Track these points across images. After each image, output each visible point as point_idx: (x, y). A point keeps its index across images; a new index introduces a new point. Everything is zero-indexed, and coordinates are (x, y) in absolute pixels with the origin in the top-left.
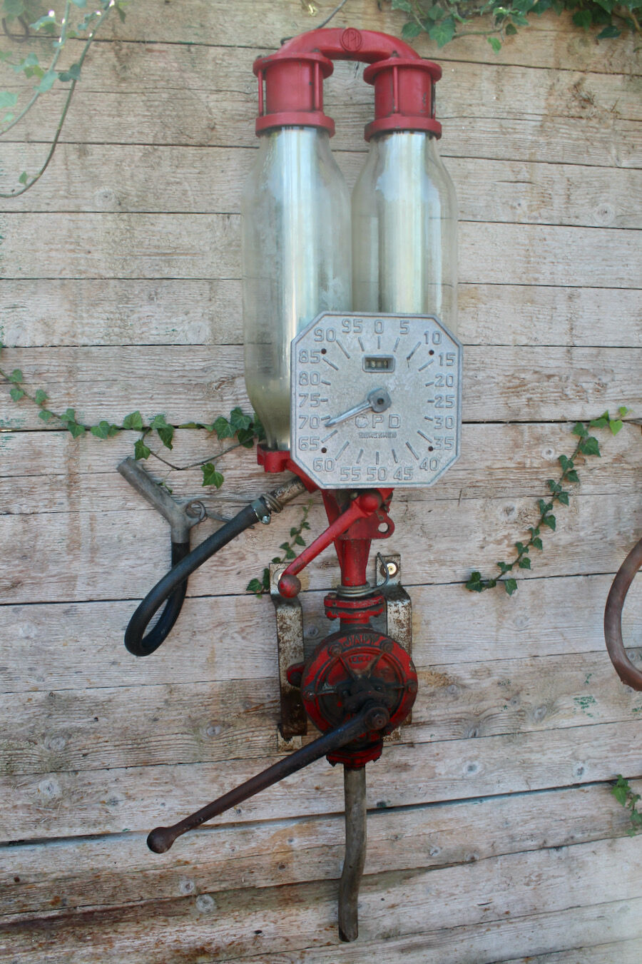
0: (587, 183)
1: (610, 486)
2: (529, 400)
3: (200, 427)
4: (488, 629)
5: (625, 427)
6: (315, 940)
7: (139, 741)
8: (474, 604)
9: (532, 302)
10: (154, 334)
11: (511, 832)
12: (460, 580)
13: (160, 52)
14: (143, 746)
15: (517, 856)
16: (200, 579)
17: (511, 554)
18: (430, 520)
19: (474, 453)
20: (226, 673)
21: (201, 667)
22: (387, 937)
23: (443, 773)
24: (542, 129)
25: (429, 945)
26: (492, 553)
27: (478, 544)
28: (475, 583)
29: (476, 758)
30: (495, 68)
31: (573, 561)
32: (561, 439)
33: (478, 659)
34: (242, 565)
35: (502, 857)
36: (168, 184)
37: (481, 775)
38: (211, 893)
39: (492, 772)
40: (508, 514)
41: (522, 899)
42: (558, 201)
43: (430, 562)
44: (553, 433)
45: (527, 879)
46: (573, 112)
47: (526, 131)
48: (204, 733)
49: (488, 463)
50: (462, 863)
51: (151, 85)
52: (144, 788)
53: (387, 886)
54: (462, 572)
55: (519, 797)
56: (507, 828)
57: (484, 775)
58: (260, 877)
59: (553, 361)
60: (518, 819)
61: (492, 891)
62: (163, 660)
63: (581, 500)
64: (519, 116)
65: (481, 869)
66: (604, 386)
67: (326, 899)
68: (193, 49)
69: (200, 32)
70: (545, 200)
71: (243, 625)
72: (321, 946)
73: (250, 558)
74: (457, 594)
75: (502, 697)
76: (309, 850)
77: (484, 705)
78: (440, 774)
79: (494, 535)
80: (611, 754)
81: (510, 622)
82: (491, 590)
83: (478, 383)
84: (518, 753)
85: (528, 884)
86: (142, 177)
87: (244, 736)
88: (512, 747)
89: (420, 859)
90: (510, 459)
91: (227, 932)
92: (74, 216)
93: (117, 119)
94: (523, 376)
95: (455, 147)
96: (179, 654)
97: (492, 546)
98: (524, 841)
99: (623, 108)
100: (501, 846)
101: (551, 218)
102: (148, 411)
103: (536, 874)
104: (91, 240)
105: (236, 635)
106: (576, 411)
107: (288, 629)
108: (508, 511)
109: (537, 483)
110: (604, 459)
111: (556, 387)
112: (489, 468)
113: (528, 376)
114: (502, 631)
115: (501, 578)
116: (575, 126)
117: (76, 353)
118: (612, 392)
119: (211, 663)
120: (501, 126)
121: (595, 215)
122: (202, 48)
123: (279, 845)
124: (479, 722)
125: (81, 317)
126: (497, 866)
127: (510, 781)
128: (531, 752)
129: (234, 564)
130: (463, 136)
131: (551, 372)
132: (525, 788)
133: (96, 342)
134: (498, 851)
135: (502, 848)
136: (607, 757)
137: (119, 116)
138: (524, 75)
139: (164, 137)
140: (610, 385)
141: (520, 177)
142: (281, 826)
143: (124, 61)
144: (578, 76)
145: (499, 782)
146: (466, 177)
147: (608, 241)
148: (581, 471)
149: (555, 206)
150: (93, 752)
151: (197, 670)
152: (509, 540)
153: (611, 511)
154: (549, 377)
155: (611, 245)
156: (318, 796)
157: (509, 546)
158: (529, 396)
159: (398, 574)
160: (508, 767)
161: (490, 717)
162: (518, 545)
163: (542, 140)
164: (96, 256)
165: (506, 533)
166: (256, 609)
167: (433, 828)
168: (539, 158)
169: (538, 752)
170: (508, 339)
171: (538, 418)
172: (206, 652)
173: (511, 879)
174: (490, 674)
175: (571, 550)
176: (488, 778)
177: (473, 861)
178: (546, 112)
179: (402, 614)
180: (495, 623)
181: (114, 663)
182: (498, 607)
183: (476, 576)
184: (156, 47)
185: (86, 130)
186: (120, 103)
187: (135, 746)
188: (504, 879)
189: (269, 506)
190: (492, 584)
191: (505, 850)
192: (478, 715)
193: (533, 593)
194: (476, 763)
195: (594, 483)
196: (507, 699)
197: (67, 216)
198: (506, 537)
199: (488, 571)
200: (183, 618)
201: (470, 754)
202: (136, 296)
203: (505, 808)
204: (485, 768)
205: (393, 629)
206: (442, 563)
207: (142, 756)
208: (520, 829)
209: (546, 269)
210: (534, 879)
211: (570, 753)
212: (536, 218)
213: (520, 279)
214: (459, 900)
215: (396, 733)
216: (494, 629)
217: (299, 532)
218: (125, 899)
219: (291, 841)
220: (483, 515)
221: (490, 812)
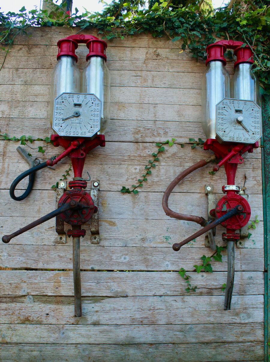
0: (159, 76)
1: (171, 163)
2: (142, 136)
3: (42, 140)
4: (130, 208)
5: (175, 145)
6: (68, 321)
8: (125, 199)
9: (142, 108)
10: (31, 115)
12: (119, 190)
13: (39, 47)
15: (144, 297)
16: (38, 184)
17: (137, 183)
18: (109, 170)
19: (124, 151)
21: (36, 212)
22: (95, 324)
23: (115, 259)
24: (144, 63)
26: (130, 182)
27: (125, 179)
30: (130, 48)
31: (159, 187)
32: (153, 148)
33: (127, 218)
34: (51, 181)
35: (138, 297)
36: (38, 78)
38: (33, 295)
39: (133, 261)
41: (148, 317)
42: (150, 81)
43: (110, 184)
44: (150, 146)
45: (149, 308)
46: (154, 58)
47: (140, 63)
49: (129, 154)
50: (123, 297)
51: (36, 55)
52: (14, 252)
53: (95, 302)
54: (121, 188)
56: (140, 284)
58: (49, 291)
59: (150, 125)
61: (135, 311)
62: (24, 209)
63: (160, 167)
64: (137, 60)
65: (130, 300)
66: (167, 132)
67: (72, 304)
68: (48, 46)
69: (50, 42)
70: (145, 80)
71: (49, 200)
72: (70, 324)
73: (53, 179)
74: (119, 195)
75: (136, 233)
76: (66, 282)
77: (129, 235)
79: (131, 176)
80: (179, 260)
81: (138, 206)
82: (130, 194)
83: (125, 130)
86: (32, 76)
87: (47, 237)
88: (140, 252)
89: (107, 293)
90: (136, 153)
91: (37, 312)
92: (13, 86)
93: (27, 63)
94: (139, 129)
95: (118, 68)
96: (29, 207)
97: (130, 180)
98: (147, 291)
99: (170, 57)
100: (138, 292)
101: (148, 85)
102: (27, 135)
103: (153, 307)
104: (17, 91)
106: (157, 139)
108: (136, 169)
109: (145, 161)
110: (168, 155)
111: (151, 132)
112: (129, 156)
113: (141, 129)
114: (135, 209)
115: (134, 191)
116: (155, 62)
117: (9, 120)
118: (169, 134)
119: (39, 211)
120: (132, 62)
121: (162, 84)
122: (50, 46)
123: (56, 279)
124: (127, 241)
125: (12, 111)
126: (137, 300)
127: (140, 265)
128: (148, 255)
129: (48, 180)
130: (120, 65)
131: (149, 128)
132: (146, 269)
133: (15, 117)
134: (137, 294)
136: (178, 261)
137: (27, 62)
138: (139, 49)
139: (38, 67)
140: (169, 132)
141: (137, 75)
142: (57, 272)
143: (30, 49)
144: (155, 49)
145: (136, 265)
146: (122, 75)
147: (166, 91)
148: (161, 158)
149: (149, 82)
151: (34, 213)
153: (172, 171)
154: (148, 129)
155: (167, 92)
156: (70, 262)
157: (136, 180)
158: (141, 134)
159: (99, 186)
160: (139, 259)
161: (131, 239)
162: (139, 180)
163: (144, 65)
164: (18, 95)
165: (135, 176)
167: (111, 280)
168: (144, 70)
169: (150, 255)
170: (134, 118)
171: (144, 141)
172: (38, 208)
173: (142, 307)
174: (131, 224)
175: (158, 183)
176: (131, 263)
177: (127, 296)
178: (146, 58)
180: (132, 206)
181: (9, 209)
182: (133, 200)
183: (124, 188)
184: (38, 46)
185: (19, 65)
186: (28, 59)
188: (140, 306)
190: (130, 192)
191: (139, 294)
192: (127, 238)
193: (145, 197)
194: (127, 256)
195: (165, 162)
196: (138, 234)
197: (11, 86)
199: (129, 188)
200: (32, 196)
201: (125, 253)
202: (27, 106)
203: (138, 276)
204: (130, 259)
205: (92, 197)
206: (114, 184)
208: (145, 286)
209: (147, 99)
210: (152, 308)
211: (163, 257)
212: (143, 85)
213: (138, 102)
214: (123, 313)
215: (98, 241)
216: (132, 208)
217: (68, 172)
218: (3, 293)
219: (60, 278)
220: (127, 170)
221: (133, 277)
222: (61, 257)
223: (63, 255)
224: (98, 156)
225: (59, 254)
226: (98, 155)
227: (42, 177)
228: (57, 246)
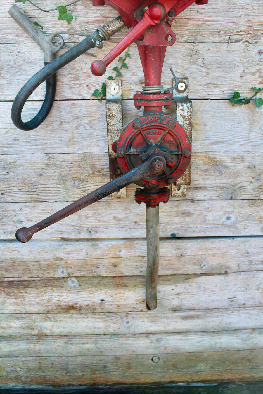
4: (243, 131)
6: (134, 308)
7: (32, 187)
8: (235, 115)
11: (250, 259)
12: (227, 98)
14: (34, 190)
15: (253, 273)
16: (64, 89)
17: (261, 82)
18: (208, 56)
19: (240, 10)
20: (81, 148)
21: (66, 144)
22: (174, 310)
23: (211, 219)
25: (198, 317)
26: (249, 81)
27: (239, 74)
28: (236, 99)
29: (232, 212)
33: (236, 151)
34: (89, 81)
35: (244, 273)
37: (234, 223)
38: (76, 277)
39: (240, 222)
40: (261, 55)
41: (253, 298)
43: (208, 84)
45: (258, 287)
48: (69, 184)
49: (249, 18)
50: (220, 274)
52: (36, 215)
53: (176, 282)
54: (228, 93)
55: (257, 238)
56: (248, 256)
57: (236, 223)
58: (103, 271)
60: (255, 251)
61: (236, 291)
62: (44, 139)
65: (231, 278)
67: (140, 286)
71: (90, 119)
72: (137, 311)
73: (94, 76)
74: (225, 107)
75: (250, 176)
76: (130, 258)
77: (239, 180)
78: (209, 220)
79: (250, 69)
81: (258, 128)
82: (247, 105)
84: (258, 212)
85: (257, 290)
88: (254, 208)
89: (195, 269)
91: (85, 298)
96: (52, 135)
97: (248, 76)
98: (257, 264)
100: (244, 266)
105: (86, 125)
107: (113, 117)
114: (252, 133)
115: (254, 98)
119: (72, 142)
123: (113, 254)
124: (235, 190)
126: (241, 277)
127: (251, 228)
129: (84, 80)
132: (260, 234)
134: (242, 269)
135: (244, 267)
142: (114, 243)
145: (245, 228)
150: (7, 192)
151: (64, 146)
152: (260, 73)
156: (136, 227)
157: (260, 77)
159: (187, 90)
160: (251, 219)
161: (242, 188)
165: (258, 68)
166: (98, 109)
167: (204, 252)
172: (69, 135)
173: (248, 285)
174: (243, 161)
176: (238, 225)
177: (226, 273)
179: (186, 112)
180: (248, 128)
181: (16, 140)
182: (250, 117)
183: (237, 94)
187: (30, 190)
188: (244, 285)
189: (101, 35)
190: (247, 101)
191: (245, 269)
192: (234, 186)
194: (231, 215)
196: (253, 178)
198: (258, 71)
199: (245, 93)
200: (54, 113)
201: (228, 210)
203: (247, 244)
204: (237, 219)
205: (180, 120)
206: (215, 85)
207: (35, 197)
208: (255, 257)
214: (217, 294)
215: (183, 192)
216: (247, 132)
217: (124, 60)
218: (29, 276)
219: (120, 251)
220: (244, 54)
221: (239, 246)
222: (119, 220)
223: (123, 216)
224: (186, 23)
225: (116, 215)
226: (185, 20)
227: (72, 73)
228: (112, 203)
